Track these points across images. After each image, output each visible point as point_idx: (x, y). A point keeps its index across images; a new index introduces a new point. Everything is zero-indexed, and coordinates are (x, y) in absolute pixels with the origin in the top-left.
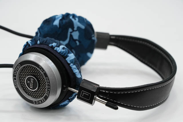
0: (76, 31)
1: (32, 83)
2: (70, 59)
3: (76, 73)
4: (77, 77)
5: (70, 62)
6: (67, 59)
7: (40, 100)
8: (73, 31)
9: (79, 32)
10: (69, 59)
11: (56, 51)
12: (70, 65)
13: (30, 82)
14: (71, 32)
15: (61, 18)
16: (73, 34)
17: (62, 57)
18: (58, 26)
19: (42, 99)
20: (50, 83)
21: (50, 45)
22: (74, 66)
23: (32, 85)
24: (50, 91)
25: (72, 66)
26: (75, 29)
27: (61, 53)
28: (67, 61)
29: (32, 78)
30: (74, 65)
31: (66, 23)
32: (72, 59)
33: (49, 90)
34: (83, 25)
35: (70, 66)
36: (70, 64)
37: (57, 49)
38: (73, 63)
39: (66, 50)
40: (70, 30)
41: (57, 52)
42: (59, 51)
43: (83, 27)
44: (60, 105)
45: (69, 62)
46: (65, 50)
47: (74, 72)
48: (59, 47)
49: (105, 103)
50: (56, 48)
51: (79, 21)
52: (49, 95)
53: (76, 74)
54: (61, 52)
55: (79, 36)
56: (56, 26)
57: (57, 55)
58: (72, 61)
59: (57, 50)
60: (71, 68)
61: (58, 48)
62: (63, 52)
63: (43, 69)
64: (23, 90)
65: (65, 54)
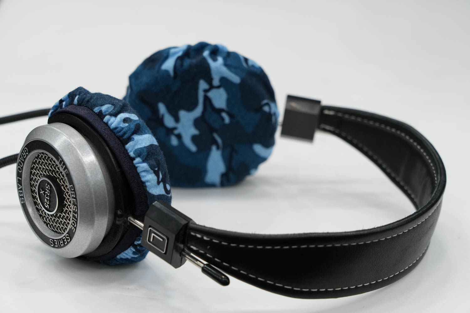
0: (218, 87)
1: (47, 196)
2: (136, 147)
3: (148, 181)
4: (150, 194)
5: (134, 153)
6: (127, 146)
7: (60, 239)
8: (212, 87)
9: (227, 91)
10: (134, 146)
11: (106, 124)
12: (135, 162)
13: (44, 193)
14: (206, 91)
15: (180, 54)
16: (211, 94)
17: (117, 140)
18: (172, 73)
19: (65, 236)
20: (78, 199)
21: (96, 110)
22: (145, 166)
23: (47, 199)
24: (77, 219)
25: (139, 163)
26: (216, 82)
27: (115, 131)
28: (129, 151)
29: (48, 183)
30: (144, 161)
31: (191, 66)
32: (141, 148)
33: (76, 215)
34: (236, 73)
35: (133, 163)
36: (134, 159)
37: (109, 120)
38: (142, 159)
39: (129, 125)
40: (203, 85)
41: (109, 127)
42: (113, 126)
43: (236, 79)
44: (118, 257)
45: (132, 154)
46: (127, 125)
47: (143, 179)
48: (115, 115)
49: (202, 265)
50: (107, 117)
51: (226, 65)
52: (75, 228)
53: (147, 184)
54: (116, 128)
55: (229, 101)
56: (167, 72)
57: (105, 134)
58: (139, 153)
59: (109, 123)
60: (136, 168)
61: (113, 119)
62: (123, 128)
63: (64, 164)
64: (35, 210)
65: (125, 133)
